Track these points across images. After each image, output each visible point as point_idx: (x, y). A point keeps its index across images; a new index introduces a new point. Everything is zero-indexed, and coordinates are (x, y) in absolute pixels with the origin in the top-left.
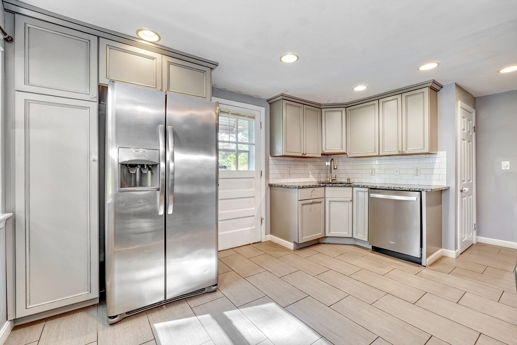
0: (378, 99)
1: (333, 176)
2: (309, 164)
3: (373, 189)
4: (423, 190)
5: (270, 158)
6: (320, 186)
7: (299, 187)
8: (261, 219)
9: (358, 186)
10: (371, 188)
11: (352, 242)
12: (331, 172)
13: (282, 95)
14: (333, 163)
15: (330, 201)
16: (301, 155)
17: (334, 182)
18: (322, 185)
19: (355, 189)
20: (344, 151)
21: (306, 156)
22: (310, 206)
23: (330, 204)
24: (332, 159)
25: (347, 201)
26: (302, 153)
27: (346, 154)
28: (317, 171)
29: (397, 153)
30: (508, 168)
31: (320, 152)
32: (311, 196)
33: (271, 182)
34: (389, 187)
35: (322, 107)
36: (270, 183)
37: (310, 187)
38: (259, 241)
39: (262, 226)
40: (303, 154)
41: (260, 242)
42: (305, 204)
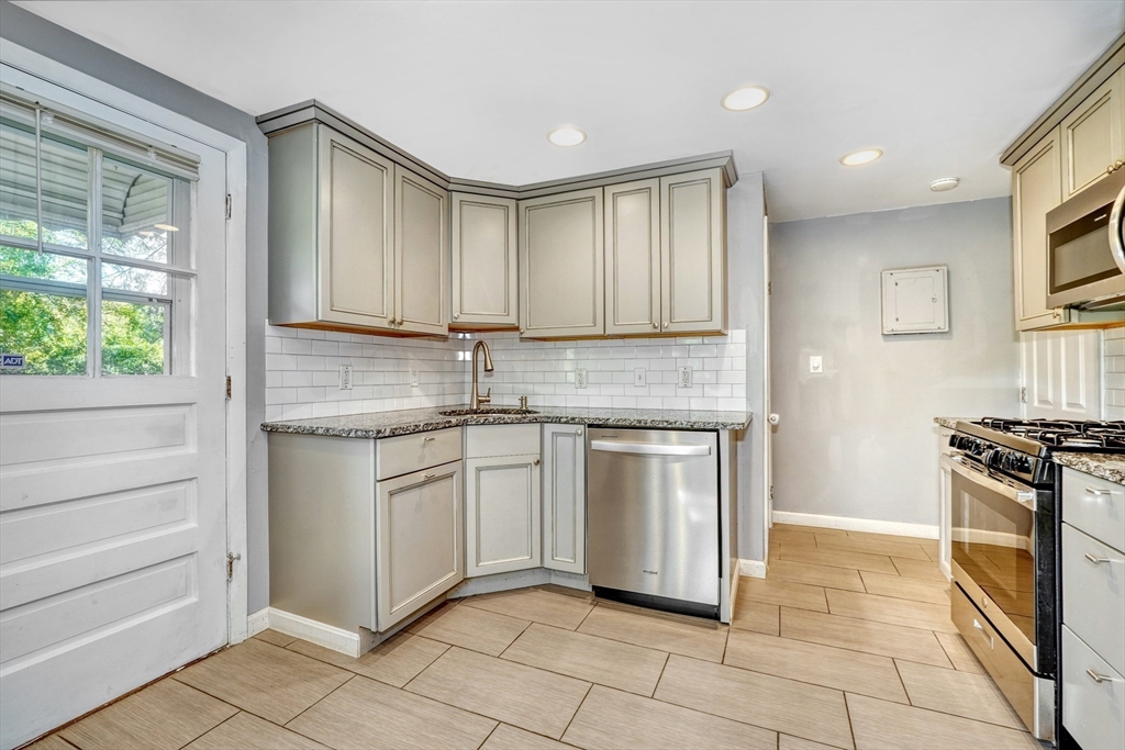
0: (603, 186)
1: (483, 391)
2: (410, 355)
3: (597, 426)
4: (724, 425)
5: (269, 330)
6: (448, 426)
7: (379, 436)
8: (226, 560)
9: (558, 420)
10: (590, 426)
11: (539, 579)
12: (475, 379)
13: (314, 105)
14: (481, 354)
15: (479, 470)
16: (384, 324)
17: (483, 407)
18: (454, 420)
19: (550, 428)
20: (511, 320)
21: (401, 328)
22: (415, 494)
23: (478, 479)
24: (480, 343)
25: (525, 466)
26: (391, 318)
27: (517, 329)
28: (436, 378)
29: (649, 329)
30: (820, 370)
31: (446, 322)
32: (422, 458)
33: (272, 417)
34: (640, 422)
35: (451, 187)
36: (269, 420)
37: (416, 431)
38: (218, 643)
39: (234, 585)
40: (393, 322)
41: (222, 649)
42: (402, 490)
